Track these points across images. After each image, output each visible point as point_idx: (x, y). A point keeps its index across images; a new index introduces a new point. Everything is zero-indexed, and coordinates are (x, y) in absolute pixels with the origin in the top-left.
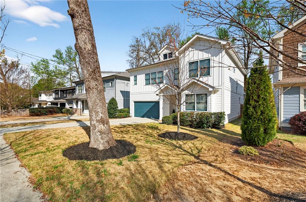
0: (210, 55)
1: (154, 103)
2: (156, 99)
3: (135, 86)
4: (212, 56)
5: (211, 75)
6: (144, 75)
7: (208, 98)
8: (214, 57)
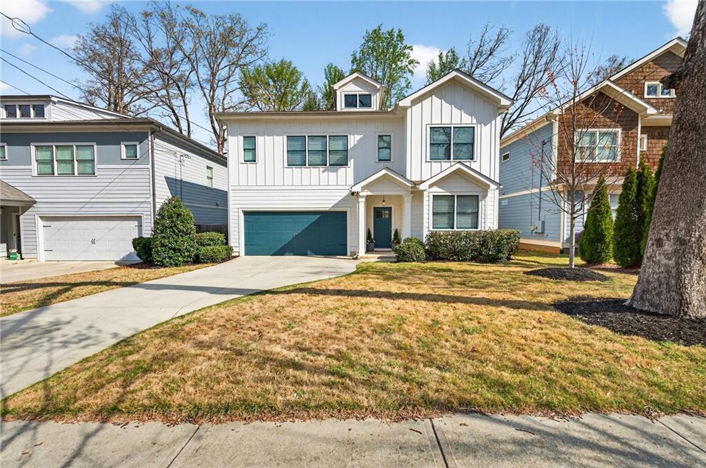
0: (474, 121)
1: (318, 216)
2: (326, 206)
3: (251, 166)
4: (479, 122)
5: (475, 160)
6: (285, 138)
7: (480, 203)
8: (483, 125)
